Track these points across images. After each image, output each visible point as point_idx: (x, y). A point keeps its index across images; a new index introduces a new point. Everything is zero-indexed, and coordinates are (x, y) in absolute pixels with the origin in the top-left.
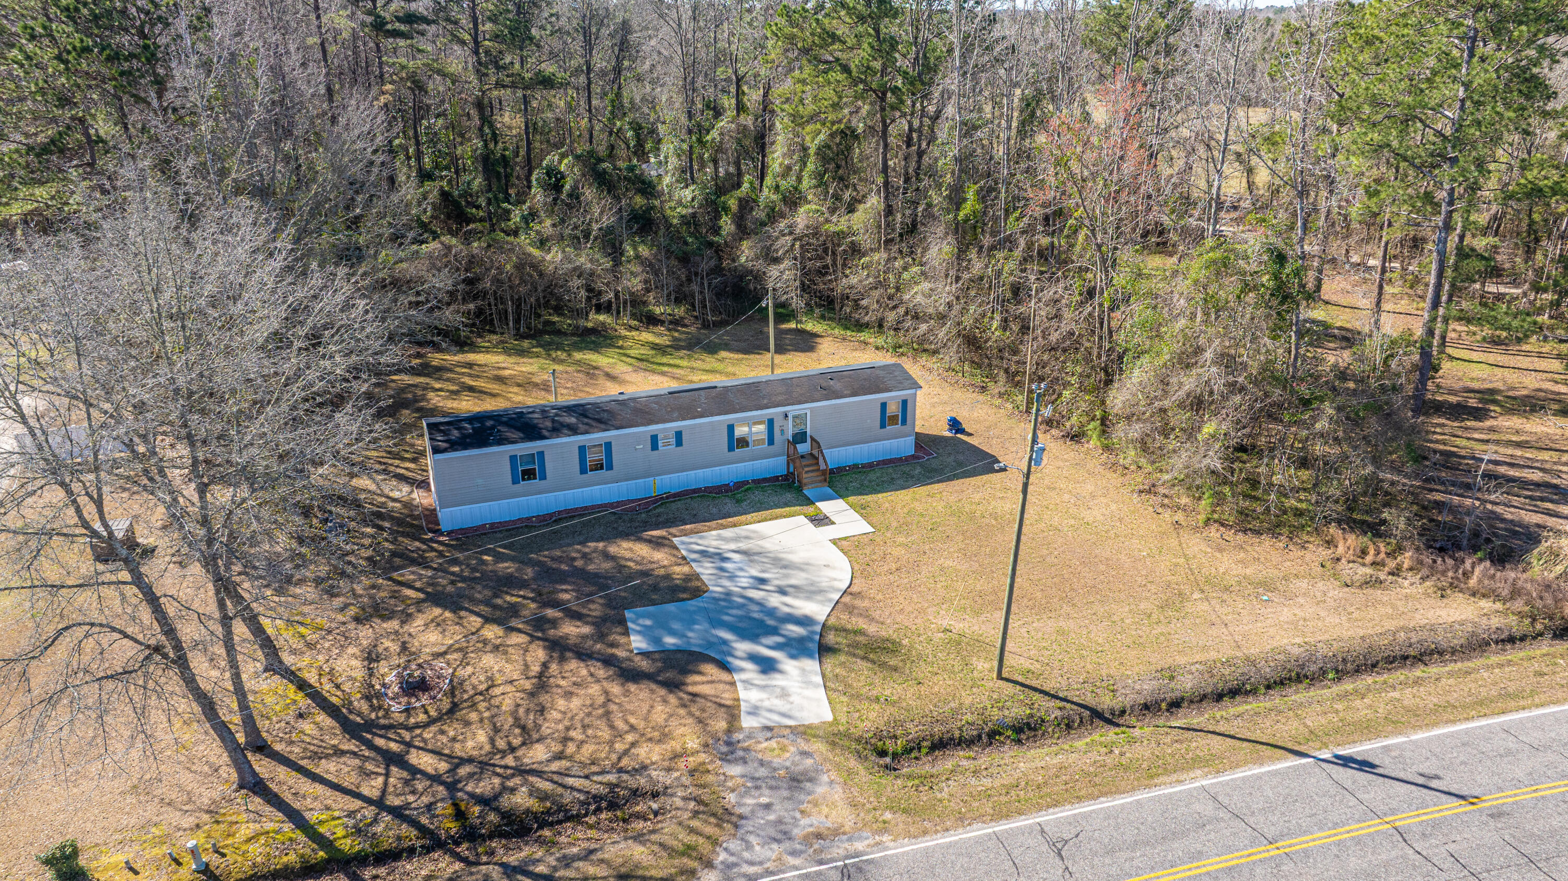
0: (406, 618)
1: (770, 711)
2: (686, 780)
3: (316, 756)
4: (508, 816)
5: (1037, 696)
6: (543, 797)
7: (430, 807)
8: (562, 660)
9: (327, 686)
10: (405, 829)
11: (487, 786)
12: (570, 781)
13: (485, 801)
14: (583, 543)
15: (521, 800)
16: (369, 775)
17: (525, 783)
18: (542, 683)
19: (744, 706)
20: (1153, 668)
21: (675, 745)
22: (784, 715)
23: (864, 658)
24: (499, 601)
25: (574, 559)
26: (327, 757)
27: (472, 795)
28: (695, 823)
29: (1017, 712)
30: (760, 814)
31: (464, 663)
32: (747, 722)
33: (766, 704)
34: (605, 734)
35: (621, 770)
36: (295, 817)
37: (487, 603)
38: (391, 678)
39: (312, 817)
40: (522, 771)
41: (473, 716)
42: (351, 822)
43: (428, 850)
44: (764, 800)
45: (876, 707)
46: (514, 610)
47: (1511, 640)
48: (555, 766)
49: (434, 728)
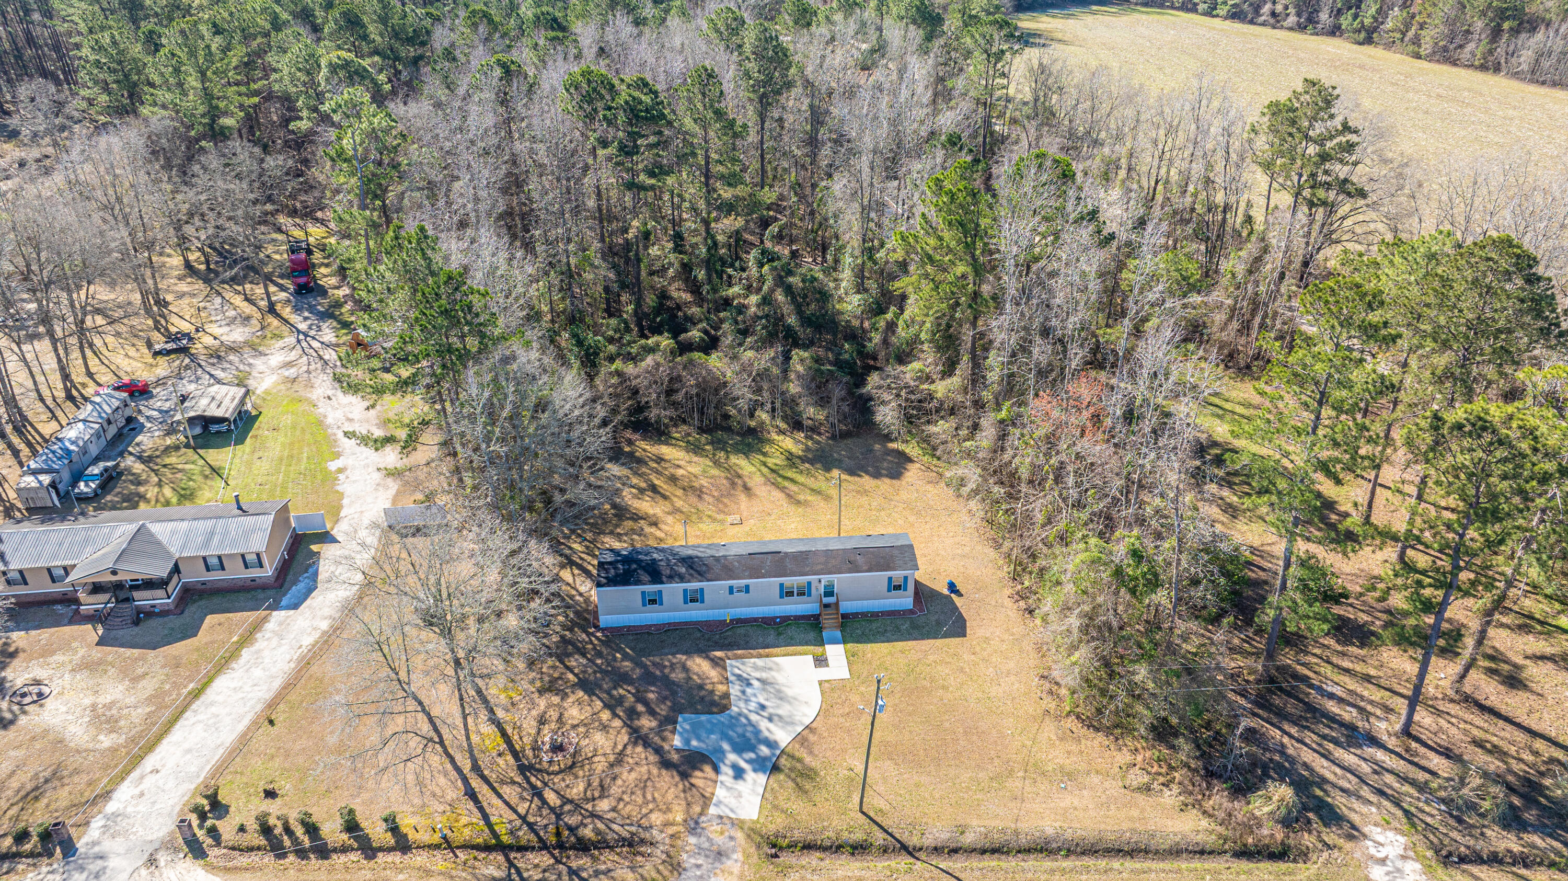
0: (565, 696)
1: (726, 806)
2: (667, 841)
3: (502, 782)
4: (580, 840)
5: (876, 828)
6: (597, 832)
7: (546, 826)
8: (635, 744)
9: (516, 737)
10: (532, 837)
11: (573, 820)
12: (615, 827)
13: (571, 829)
14: (674, 654)
15: (587, 832)
16: (522, 799)
17: (593, 822)
18: (620, 759)
19: (715, 800)
20: (955, 823)
21: (670, 816)
22: (732, 810)
23: (794, 780)
24: (615, 692)
25: (665, 667)
26: (507, 783)
27: (566, 824)
28: (661, 867)
29: (858, 836)
30: (694, 869)
31: (586, 736)
32: (712, 810)
33: (726, 801)
34: (640, 800)
35: (639, 826)
36: (485, 817)
37: (609, 693)
38: (547, 739)
39: (494, 819)
40: (593, 815)
41: (581, 773)
42: (509, 826)
43: (541, 849)
44: (700, 862)
45: (784, 816)
46: (620, 701)
47: (1202, 852)
48: (609, 816)
49: (560, 777)
